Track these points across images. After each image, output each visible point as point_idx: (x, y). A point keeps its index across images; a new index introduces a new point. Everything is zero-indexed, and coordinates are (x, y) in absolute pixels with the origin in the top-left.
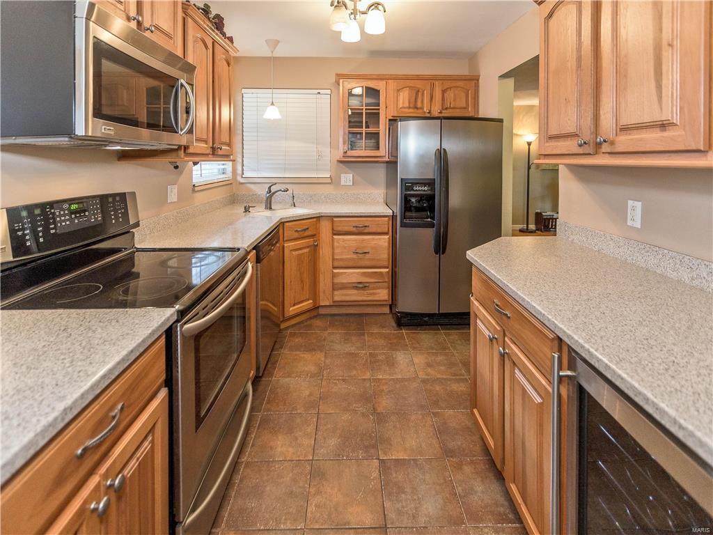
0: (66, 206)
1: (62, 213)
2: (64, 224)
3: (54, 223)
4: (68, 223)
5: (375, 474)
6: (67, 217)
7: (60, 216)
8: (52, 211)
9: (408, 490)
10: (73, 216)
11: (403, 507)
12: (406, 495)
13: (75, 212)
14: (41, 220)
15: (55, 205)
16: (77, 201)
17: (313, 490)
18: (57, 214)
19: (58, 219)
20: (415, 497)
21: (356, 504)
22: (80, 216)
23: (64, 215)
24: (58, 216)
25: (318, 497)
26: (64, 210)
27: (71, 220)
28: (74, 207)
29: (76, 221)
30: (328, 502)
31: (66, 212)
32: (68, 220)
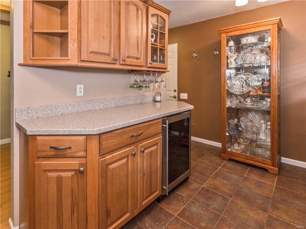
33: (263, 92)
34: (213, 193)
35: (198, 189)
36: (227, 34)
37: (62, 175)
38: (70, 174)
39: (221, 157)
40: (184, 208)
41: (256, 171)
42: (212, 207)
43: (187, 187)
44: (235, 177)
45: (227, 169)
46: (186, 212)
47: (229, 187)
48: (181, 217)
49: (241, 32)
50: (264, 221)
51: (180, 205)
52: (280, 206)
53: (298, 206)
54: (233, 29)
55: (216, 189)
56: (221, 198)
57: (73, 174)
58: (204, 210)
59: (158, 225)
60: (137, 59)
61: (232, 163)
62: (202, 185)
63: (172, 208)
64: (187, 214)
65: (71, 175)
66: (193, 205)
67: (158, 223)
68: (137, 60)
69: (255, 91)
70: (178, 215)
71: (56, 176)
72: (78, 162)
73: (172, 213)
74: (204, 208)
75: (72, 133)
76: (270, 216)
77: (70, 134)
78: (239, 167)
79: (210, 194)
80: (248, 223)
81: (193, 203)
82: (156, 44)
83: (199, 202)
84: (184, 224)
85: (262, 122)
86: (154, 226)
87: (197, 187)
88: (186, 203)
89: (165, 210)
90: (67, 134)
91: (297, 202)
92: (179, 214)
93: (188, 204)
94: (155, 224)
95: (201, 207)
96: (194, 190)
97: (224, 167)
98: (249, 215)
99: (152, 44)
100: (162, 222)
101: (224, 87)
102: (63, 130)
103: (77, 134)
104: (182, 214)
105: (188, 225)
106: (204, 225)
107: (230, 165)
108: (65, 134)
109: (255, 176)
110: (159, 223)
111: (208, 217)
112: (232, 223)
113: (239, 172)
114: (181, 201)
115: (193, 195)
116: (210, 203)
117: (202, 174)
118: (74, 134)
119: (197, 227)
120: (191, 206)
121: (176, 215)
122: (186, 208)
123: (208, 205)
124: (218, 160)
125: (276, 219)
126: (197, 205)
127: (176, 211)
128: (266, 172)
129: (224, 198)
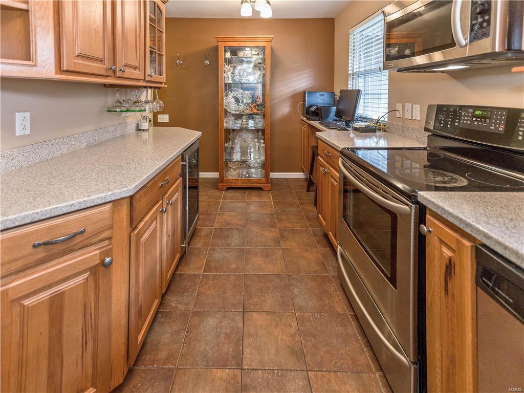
0: (471, 111)
1: (466, 114)
2: (465, 122)
3: (459, 119)
4: (468, 122)
5: (247, 351)
6: (469, 118)
7: (465, 116)
8: (460, 111)
9: (223, 336)
10: (474, 119)
11: (230, 323)
12: (225, 332)
13: (477, 117)
14: (452, 115)
15: (463, 109)
16: (482, 109)
17: (298, 338)
18: (463, 114)
19: (462, 118)
20: (219, 330)
21: (263, 326)
22: (481, 120)
23: (468, 117)
24: (463, 116)
25: (292, 333)
26: (468, 113)
27: (472, 121)
28: (478, 113)
29: (476, 123)
30: (283, 328)
31: (470, 115)
32: (469, 120)
33: (258, 110)
34: (227, 230)
35: (211, 232)
36: (225, 43)
37: (63, 289)
38: (80, 279)
39: (218, 189)
40: (207, 260)
41: (254, 193)
42: (233, 244)
43: (198, 236)
44: (239, 205)
45: (229, 199)
46: (211, 263)
47: (238, 217)
48: (209, 271)
49: (239, 44)
50: (278, 236)
51: (201, 260)
52: (282, 217)
53: (293, 212)
54: (232, 39)
55: (228, 224)
56: (237, 232)
57: (86, 277)
58: (227, 252)
59: (186, 296)
60: (136, 68)
61: (230, 191)
62: (213, 226)
63: (193, 267)
64: (212, 264)
65: (83, 280)
66: (214, 252)
67: (186, 294)
68: (135, 70)
69: (251, 109)
70: (204, 271)
71: (49, 297)
72: (98, 252)
73: (196, 273)
74: (227, 250)
75: (88, 205)
76: (280, 230)
77: (82, 207)
78: (238, 194)
79: (225, 233)
80: (268, 244)
81: (213, 250)
82: (154, 47)
83: (218, 246)
84: (215, 277)
85: (256, 140)
86: (183, 300)
87: (209, 230)
88: (206, 255)
89: (186, 274)
90: (76, 209)
91: (291, 209)
92: (205, 269)
93: (209, 254)
94: (183, 297)
95: (223, 250)
96: (207, 235)
97: (225, 198)
98: (265, 237)
99: (150, 47)
100: (190, 289)
101: (222, 105)
102: (67, 204)
103: (97, 204)
104: (208, 267)
105: (220, 276)
106: (234, 266)
107: (230, 194)
108: (74, 210)
109: (254, 198)
110: (187, 292)
111: (235, 256)
112: (256, 250)
113: (241, 198)
114: (199, 254)
115: (209, 242)
116: (229, 242)
117: (207, 214)
118: (93, 204)
119: (229, 272)
120: (212, 254)
121: (201, 272)
122: (209, 259)
123: (229, 245)
124: (217, 193)
125: (284, 229)
126: (218, 250)
127: (200, 269)
128: (262, 191)
129: (240, 231)
